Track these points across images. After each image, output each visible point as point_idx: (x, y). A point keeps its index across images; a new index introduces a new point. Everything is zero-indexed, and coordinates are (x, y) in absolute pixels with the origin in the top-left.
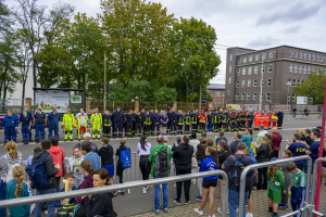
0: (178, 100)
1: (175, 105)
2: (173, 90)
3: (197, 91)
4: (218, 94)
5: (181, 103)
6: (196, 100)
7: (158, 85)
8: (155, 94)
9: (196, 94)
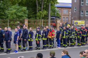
0: (29, 18)
1: (26, 23)
2: (25, 8)
3: (47, 9)
4: (65, 11)
5: (32, 20)
6: (46, 17)
7: (9, 3)
8: (7, 12)
9: (45, 12)
